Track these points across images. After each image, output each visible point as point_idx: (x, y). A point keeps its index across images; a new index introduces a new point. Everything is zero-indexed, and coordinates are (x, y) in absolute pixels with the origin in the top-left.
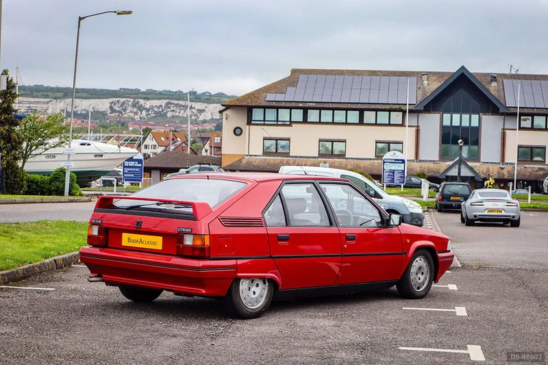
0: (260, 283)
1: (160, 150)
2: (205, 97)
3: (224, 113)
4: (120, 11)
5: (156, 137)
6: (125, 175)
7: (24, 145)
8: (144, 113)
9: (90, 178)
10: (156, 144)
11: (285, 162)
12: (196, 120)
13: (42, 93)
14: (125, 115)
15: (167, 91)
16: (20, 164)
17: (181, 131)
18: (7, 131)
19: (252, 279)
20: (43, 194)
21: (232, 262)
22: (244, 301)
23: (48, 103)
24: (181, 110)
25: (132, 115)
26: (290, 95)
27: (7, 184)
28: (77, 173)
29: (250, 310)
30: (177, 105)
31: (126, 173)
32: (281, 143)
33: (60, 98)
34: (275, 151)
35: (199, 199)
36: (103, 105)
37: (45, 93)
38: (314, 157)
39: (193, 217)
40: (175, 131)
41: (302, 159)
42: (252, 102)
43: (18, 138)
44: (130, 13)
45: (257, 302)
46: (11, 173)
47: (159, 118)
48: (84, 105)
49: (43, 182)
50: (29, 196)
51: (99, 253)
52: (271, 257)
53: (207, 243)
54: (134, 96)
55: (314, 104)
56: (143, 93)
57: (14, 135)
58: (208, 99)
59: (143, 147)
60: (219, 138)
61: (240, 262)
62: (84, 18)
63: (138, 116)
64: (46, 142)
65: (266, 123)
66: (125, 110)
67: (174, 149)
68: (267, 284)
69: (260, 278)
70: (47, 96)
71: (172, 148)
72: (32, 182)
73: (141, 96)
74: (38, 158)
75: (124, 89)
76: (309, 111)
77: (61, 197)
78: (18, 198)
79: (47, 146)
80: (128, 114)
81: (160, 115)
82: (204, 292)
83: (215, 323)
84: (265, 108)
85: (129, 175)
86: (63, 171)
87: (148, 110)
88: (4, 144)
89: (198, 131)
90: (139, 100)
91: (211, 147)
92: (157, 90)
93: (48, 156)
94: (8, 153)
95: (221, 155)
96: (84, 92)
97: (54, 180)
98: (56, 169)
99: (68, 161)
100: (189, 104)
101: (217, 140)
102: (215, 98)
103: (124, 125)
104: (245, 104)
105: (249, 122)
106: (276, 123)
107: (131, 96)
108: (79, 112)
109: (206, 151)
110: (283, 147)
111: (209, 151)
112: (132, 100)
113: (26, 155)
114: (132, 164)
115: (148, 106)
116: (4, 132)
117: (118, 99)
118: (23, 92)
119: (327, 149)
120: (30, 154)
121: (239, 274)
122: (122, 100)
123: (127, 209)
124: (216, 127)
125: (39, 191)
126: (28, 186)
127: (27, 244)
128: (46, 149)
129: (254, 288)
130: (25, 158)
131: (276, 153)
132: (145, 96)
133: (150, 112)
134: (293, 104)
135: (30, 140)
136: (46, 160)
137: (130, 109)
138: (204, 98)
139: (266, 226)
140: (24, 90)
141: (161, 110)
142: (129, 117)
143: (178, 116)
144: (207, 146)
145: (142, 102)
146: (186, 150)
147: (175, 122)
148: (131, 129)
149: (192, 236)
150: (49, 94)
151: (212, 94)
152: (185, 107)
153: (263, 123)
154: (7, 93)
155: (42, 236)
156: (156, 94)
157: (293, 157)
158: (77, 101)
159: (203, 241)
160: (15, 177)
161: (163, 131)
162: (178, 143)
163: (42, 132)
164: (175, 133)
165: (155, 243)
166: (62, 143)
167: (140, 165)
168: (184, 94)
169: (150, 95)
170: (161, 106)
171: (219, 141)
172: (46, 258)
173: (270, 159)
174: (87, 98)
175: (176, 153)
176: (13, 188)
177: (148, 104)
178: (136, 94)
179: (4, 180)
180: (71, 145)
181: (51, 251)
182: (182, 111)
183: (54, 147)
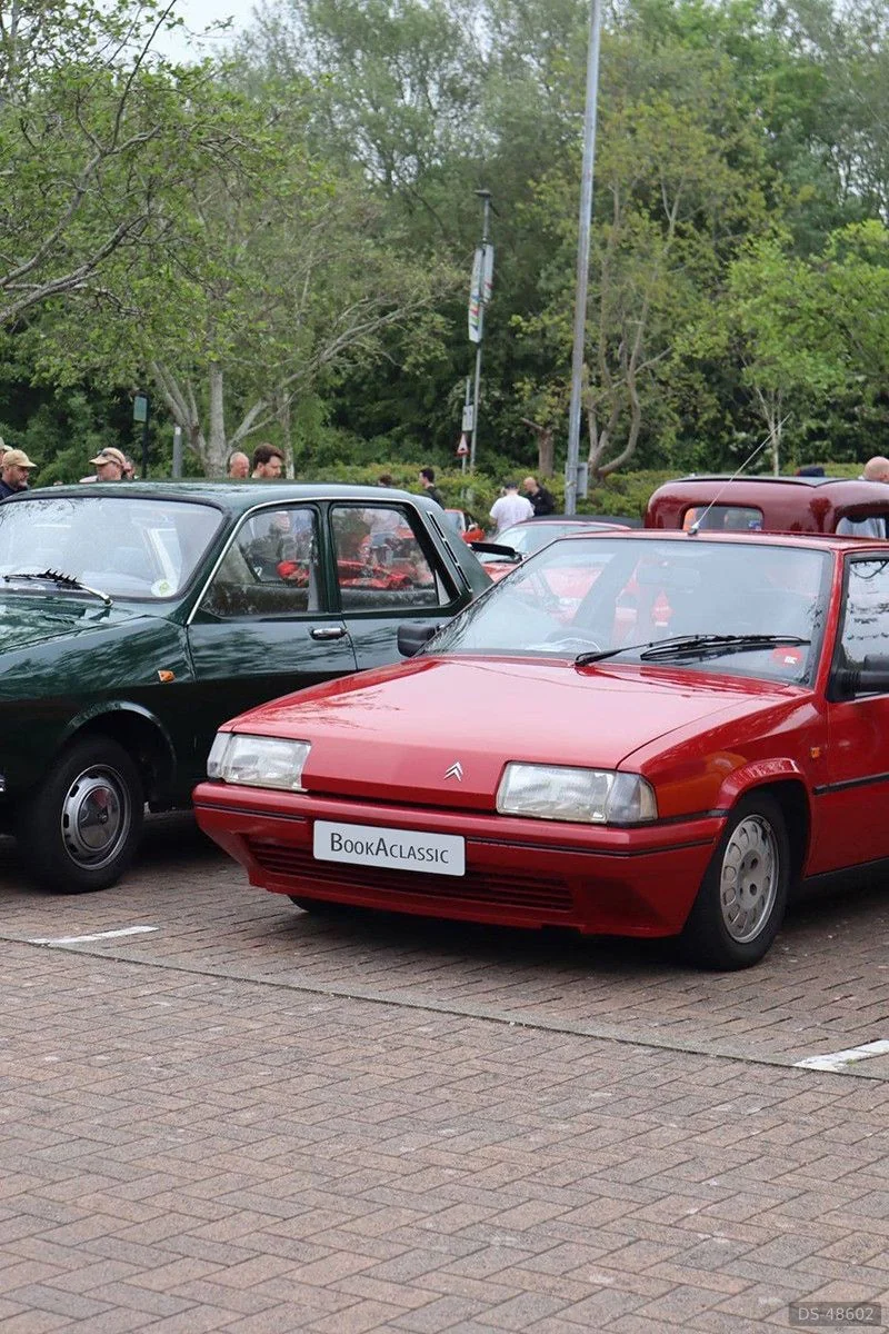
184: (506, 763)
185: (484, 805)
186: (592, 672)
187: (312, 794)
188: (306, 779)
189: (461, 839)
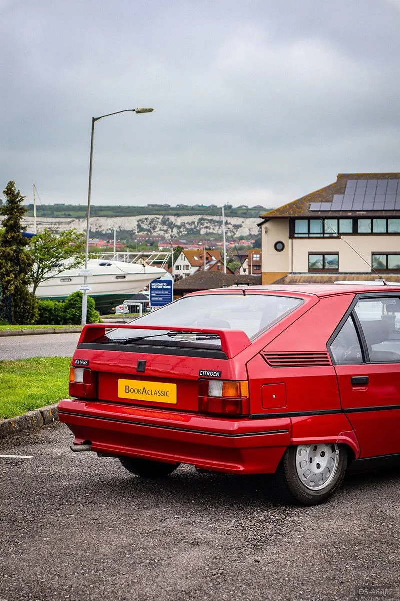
0: (328, 450)
1: (193, 271)
2: (242, 211)
3: (264, 227)
4: (140, 108)
5: (189, 256)
6: (153, 299)
7: (35, 267)
8: (175, 230)
9: (112, 303)
10: (188, 264)
11: (334, 279)
12: (232, 237)
13: (63, 213)
14: (155, 234)
15: (199, 206)
16: (30, 289)
17: (216, 249)
18: (15, 251)
19: (315, 446)
20: (58, 323)
21: (285, 421)
22: (303, 479)
23: (70, 223)
24: (215, 226)
25: (162, 233)
26: (338, 204)
27: (15, 312)
28: (97, 298)
29: (312, 493)
30: (211, 221)
31: (154, 297)
32: (329, 258)
33: (82, 217)
34: (322, 267)
35: (230, 325)
36: (130, 223)
37: (67, 213)
38: (367, 273)
39: (223, 353)
40: (210, 249)
41: (353, 275)
42: (295, 213)
43: (28, 260)
44: (151, 110)
45: (324, 479)
46: (21, 300)
47: (192, 236)
48: (109, 224)
49: (57, 309)
50: (40, 326)
51: (86, 409)
52: (343, 411)
53: (245, 392)
54: (164, 212)
55: (365, 213)
56: (173, 209)
57: (23, 256)
58: (245, 214)
59: (174, 268)
60: (259, 256)
61: (296, 420)
62: (99, 118)
63: (169, 235)
64: (60, 263)
65: (311, 236)
66: (154, 228)
67: (209, 269)
68: (338, 451)
69: (327, 443)
70: (69, 216)
71: (207, 268)
72: (44, 309)
73: (171, 212)
74: (51, 282)
75: (153, 206)
76: (359, 220)
77: (77, 326)
78: (26, 328)
79: (62, 268)
80: (158, 232)
81: (193, 233)
82: (242, 468)
83: (260, 515)
84: (309, 219)
85: (157, 299)
86: (79, 296)
87: (179, 227)
88: (12, 266)
89: (235, 249)
90: (169, 217)
91: (250, 266)
92: (189, 205)
93: (64, 279)
94: (16, 277)
95: (262, 273)
96: (109, 210)
97: (70, 307)
98: (71, 294)
99: (85, 284)
100: (224, 219)
101: (256, 258)
102: (253, 212)
103: (153, 245)
104: (287, 215)
105: (292, 236)
106: (322, 236)
107: (161, 212)
108: (104, 232)
109: (245, 270)
110: (331, 263)
111: (247, 270)
112: (161, 217)
113: (37, 279)
114: (160, 286)
115: (179, 224)
116: (12, 252)
117: (147, 217)
118: (43, 212)
119: (380, 264)
120: (42, 278)
121: (295, 439)
122: (151, 217)
123: (125, 343)
124: (254, 244)
125: (53, 319)
126: (41, 315)
127: (8, 391)
128: (60, 272)
129: (318, 460)
130: (37, 282)
131: (324, 270)
132: (175, 212)
133: (182, 230)
134: (341, 214)
135: (41, 261)
136: (60, 283)
137: (159, 227)
138: (240, 212)
139: (334, 363)
140: (44, 210)
141: (193, 227)
142: (159, 236)
143: (212, 234)
144: (245, 266)
145: (172, 219)
146: (223, 269)
147: (209, 240)
148: (161, 248)
149: (222, 382)
150: (72, 213)
151: (250, 207)
152: (220, 223)
153: (307, 236)
154: (13, 208)
155: (30, 379)
156: (188, 210)
157: (342, 273)
158: (102, 221)
159: (239, 389)
160: (25, 304)
161: (196, 249)
162: (213, 263)
163: (55, 251)
164: (209, 252)
165: (166, 394)
166: (79, 263)
167: (169, 287)
168: (219, 209)
169: (181, 211)
170: (194, 223)
171: (258, 259)
172: (30, 410)
173: (317, 277)
174: (112, 217)
175: (211, 273)
176: (23, 317)
177: (179, 221)
178: (166, 210)
179: (13, 308)
180: (88, 266)
181: (37, 399)
182: (217, 228)
183: (69, 269)
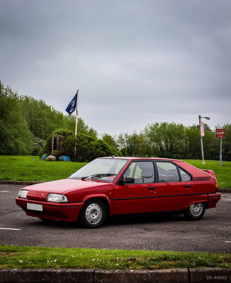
184: (49, 193)
185: (45, 200)
186: (84, 180)
187: (29, 199)
188: (27, 196)
189: (42, 205)
